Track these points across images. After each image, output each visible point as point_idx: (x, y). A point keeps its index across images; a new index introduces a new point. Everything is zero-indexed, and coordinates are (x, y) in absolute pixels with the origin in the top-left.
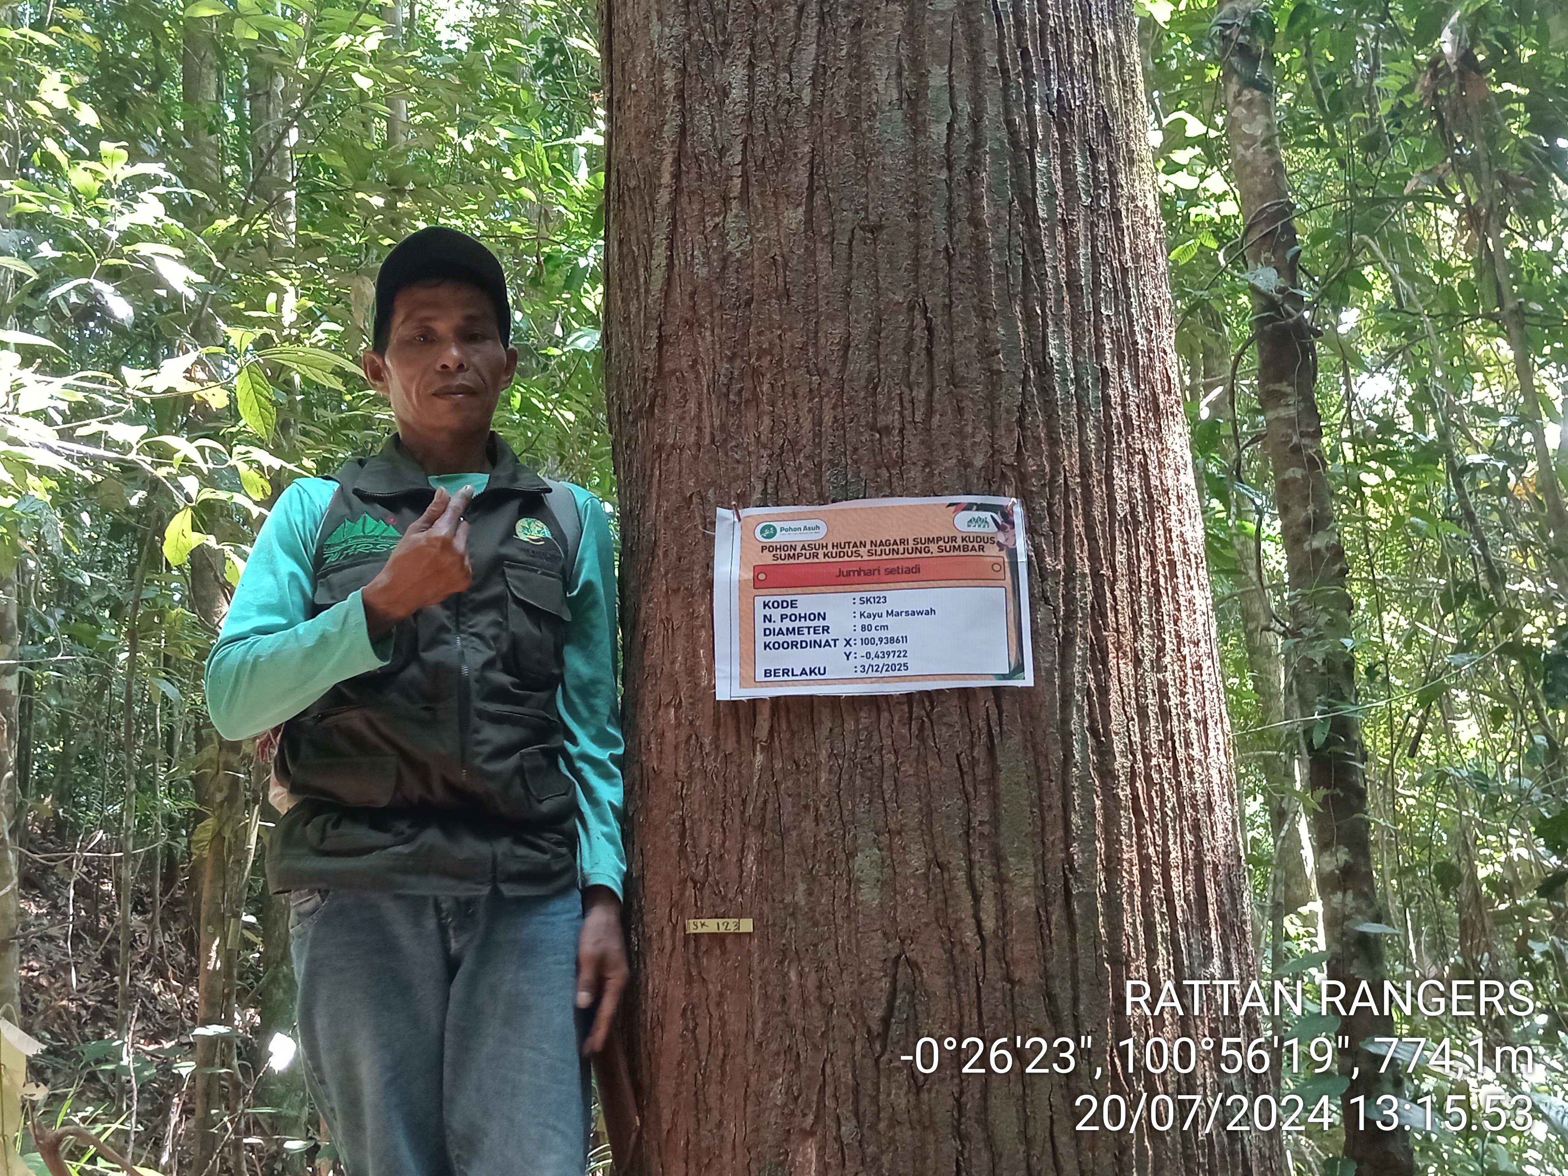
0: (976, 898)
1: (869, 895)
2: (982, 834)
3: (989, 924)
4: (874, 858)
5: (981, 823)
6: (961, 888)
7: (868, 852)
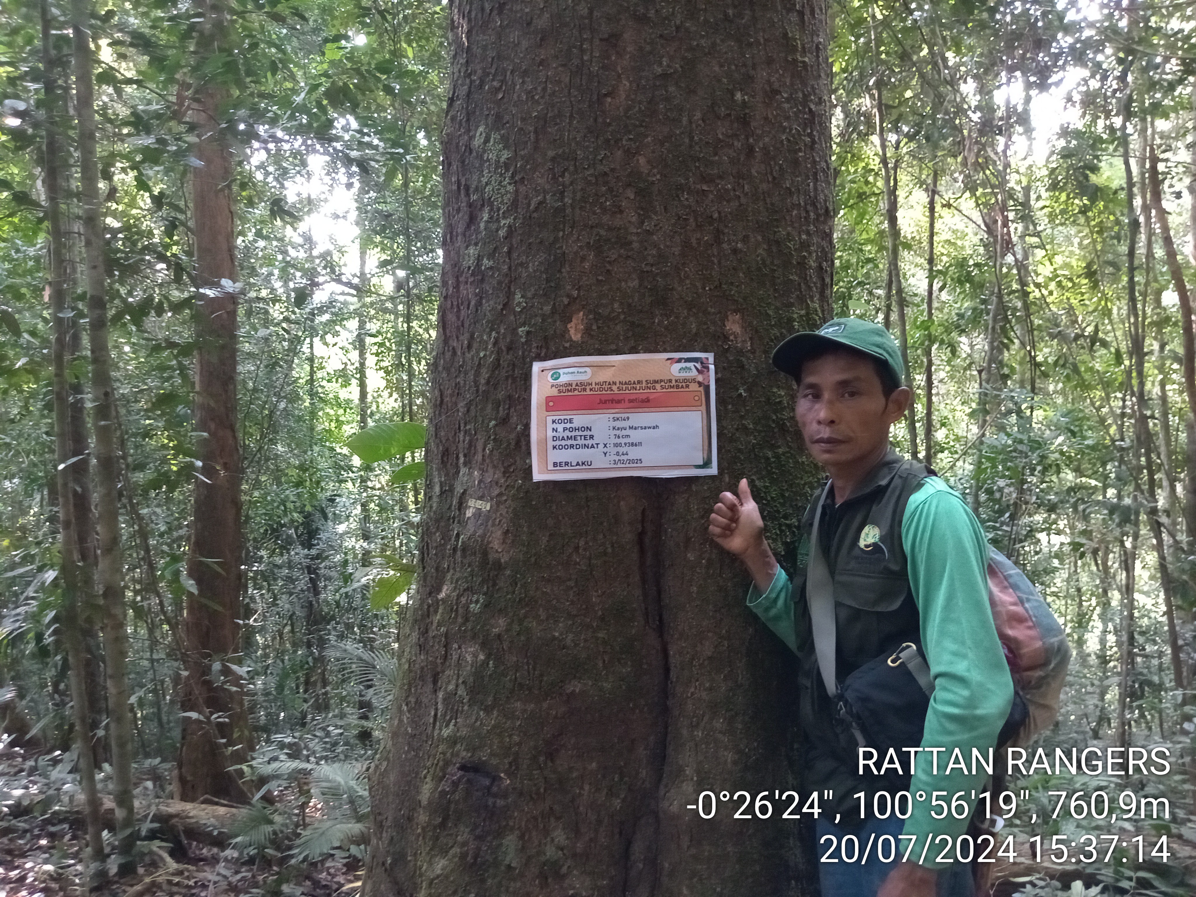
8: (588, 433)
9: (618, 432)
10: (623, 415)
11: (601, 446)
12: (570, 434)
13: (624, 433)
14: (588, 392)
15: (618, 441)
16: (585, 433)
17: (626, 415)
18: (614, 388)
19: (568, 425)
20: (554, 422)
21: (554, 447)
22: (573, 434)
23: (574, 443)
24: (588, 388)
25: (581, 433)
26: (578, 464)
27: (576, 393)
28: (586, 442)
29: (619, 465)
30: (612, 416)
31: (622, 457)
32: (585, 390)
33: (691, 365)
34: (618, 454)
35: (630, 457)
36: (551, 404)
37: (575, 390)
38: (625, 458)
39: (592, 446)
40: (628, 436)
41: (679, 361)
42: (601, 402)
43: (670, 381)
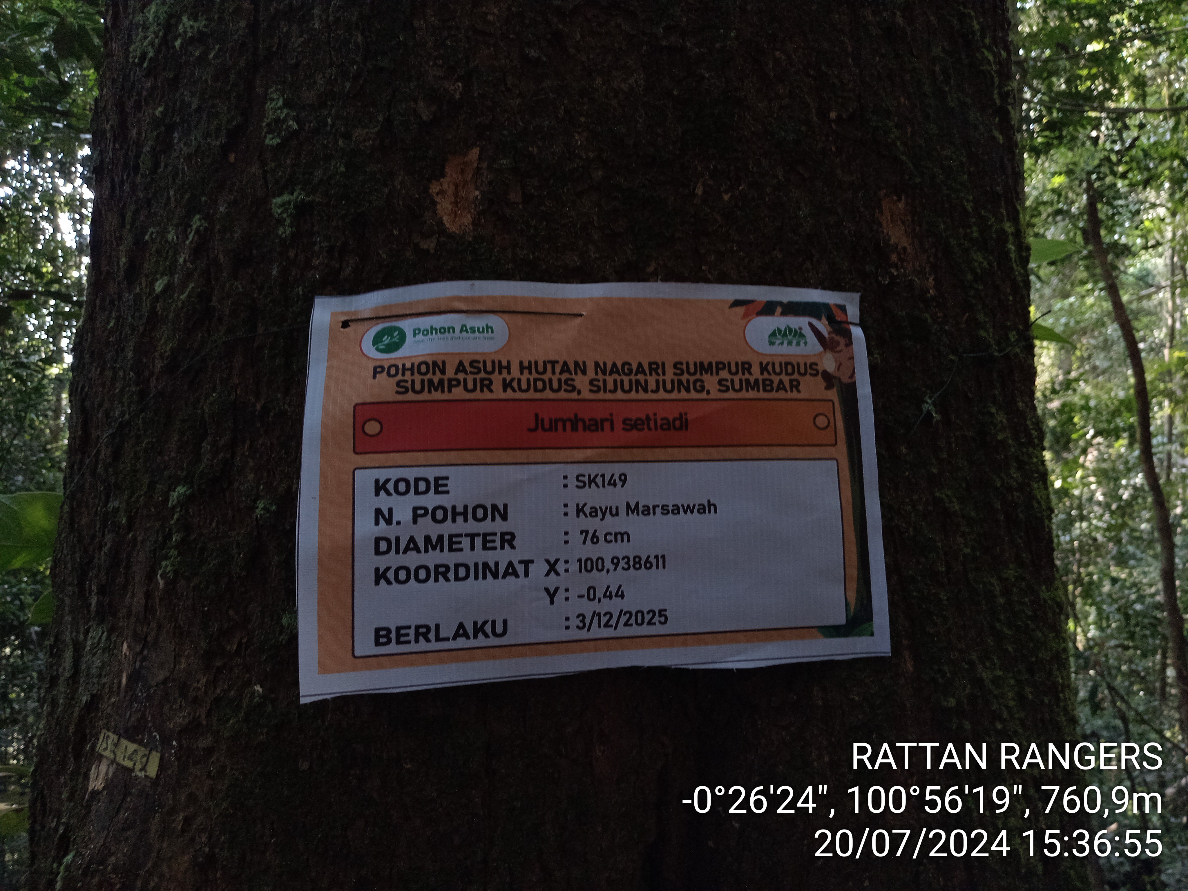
8: (498, 526)
9: (591, 524)
10: (608, 470)
11: (539, 569)
12: (434, 530)
13: (611, 524)
14: (498, 393)
15: (591, 551)
16: (487, 526)
17: (617, 469)
18: (581, 381)
19: (430, 500)
20: (380, 487)
21: (380, 576)
22: (447, 528)
23: (449, 558)
24: (497, 379)
25: (472, 527)
26: (461, 631)
27: (458, 393)
28: (490, 557)
29: (597, 632)
30: (573, 471)
31: (606, 606)
32: (486, 385)
33: (801, 322)
34: (591, 594)
35: (630, 603)
36: (372, 428)
37: (453, 383)
38: (614, 606)
39: (511, 571)
40: (623, 536)
41: (768, 309)
42: (539, 424)
43: (746, 367)
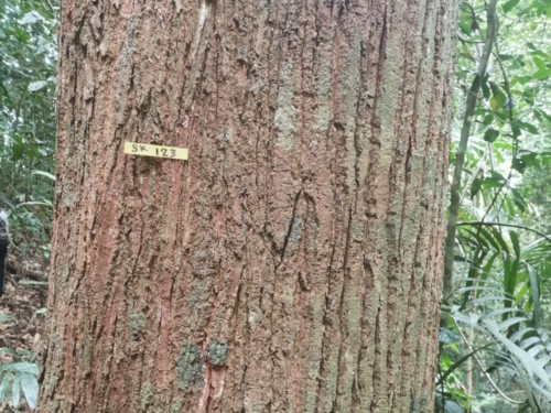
0: (359, 154)
1: (284, 143)
2: (368, 106)
3: (363, 174)
4: (292, 113)
5: (370, 97)
6: (350, 145)
7: (286, 108)
